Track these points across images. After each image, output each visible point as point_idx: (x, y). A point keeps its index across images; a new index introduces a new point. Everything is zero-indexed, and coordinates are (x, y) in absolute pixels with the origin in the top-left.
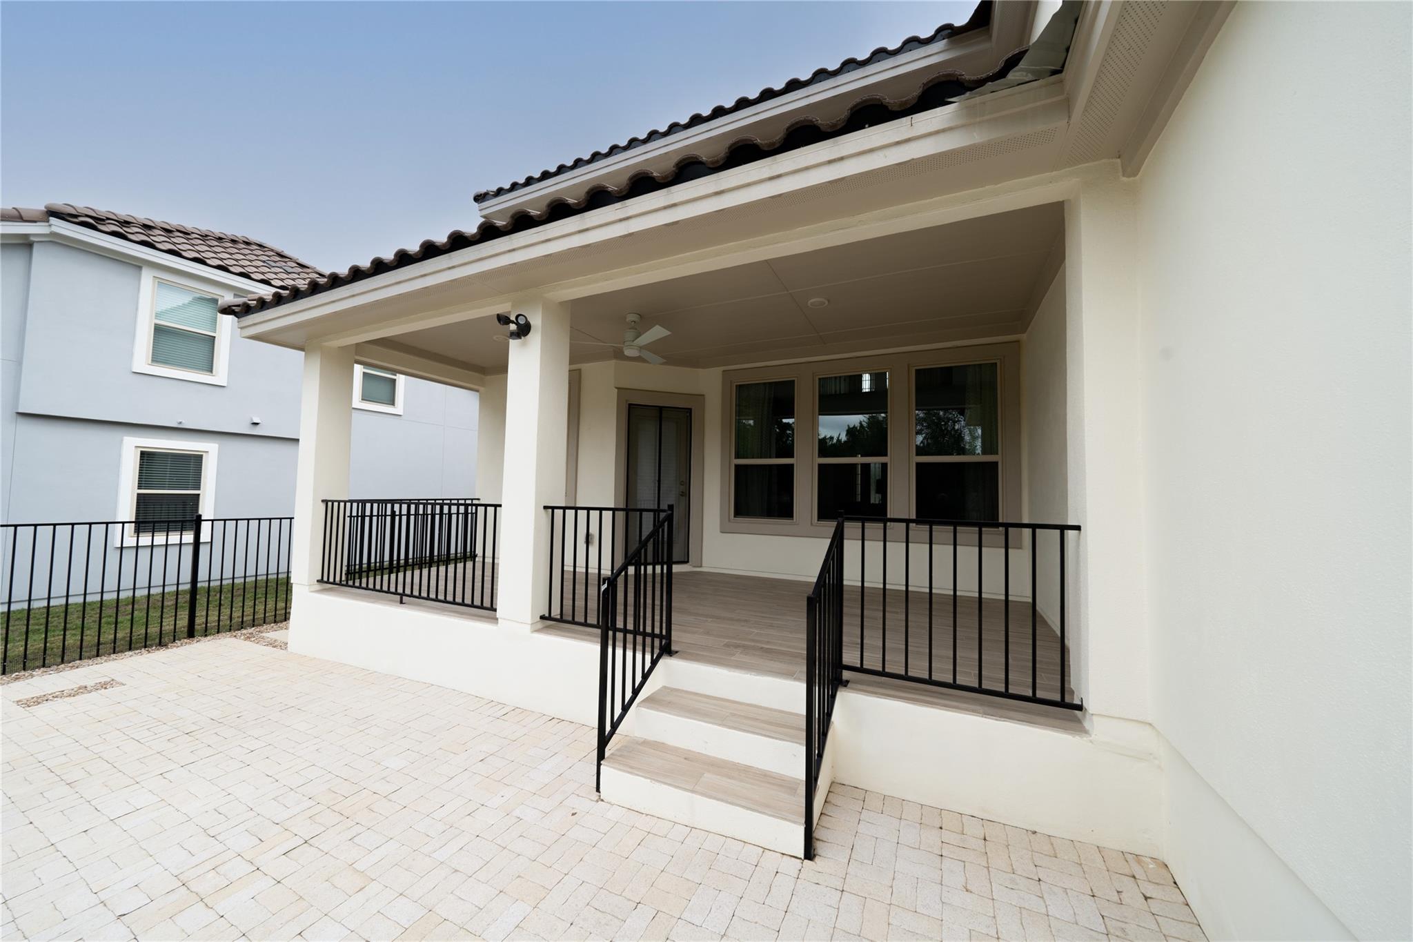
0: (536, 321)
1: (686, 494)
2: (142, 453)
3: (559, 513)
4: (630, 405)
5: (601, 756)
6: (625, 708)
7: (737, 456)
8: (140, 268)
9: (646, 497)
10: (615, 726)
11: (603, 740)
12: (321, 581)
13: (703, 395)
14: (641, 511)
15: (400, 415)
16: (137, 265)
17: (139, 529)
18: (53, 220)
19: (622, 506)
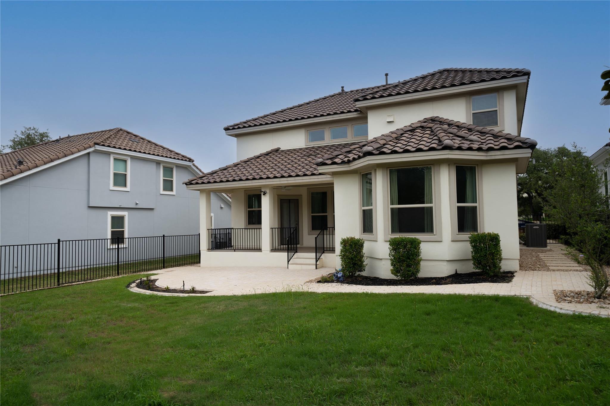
0: (268, 191)
1: (298, 224)
2: (112, 217)
3: (274, 229)
4: (281, 199)
5: (288, 263)
6: (291, 258)
7: (312, 213)
8: (110, 154)
9: (286, 225)
10: (290, 260)
11: (288, 262)
12: (209, 249)
13: (301, 195)
14: (285, 228)
15: (174, 195)
16: (108, 154)
17: (113, 243)
18: (96, 146)
19: (280, 227)
